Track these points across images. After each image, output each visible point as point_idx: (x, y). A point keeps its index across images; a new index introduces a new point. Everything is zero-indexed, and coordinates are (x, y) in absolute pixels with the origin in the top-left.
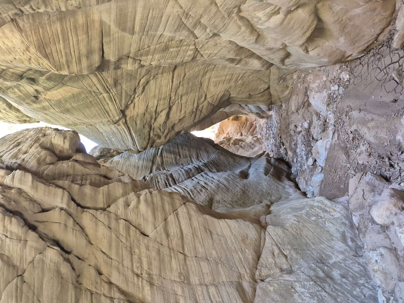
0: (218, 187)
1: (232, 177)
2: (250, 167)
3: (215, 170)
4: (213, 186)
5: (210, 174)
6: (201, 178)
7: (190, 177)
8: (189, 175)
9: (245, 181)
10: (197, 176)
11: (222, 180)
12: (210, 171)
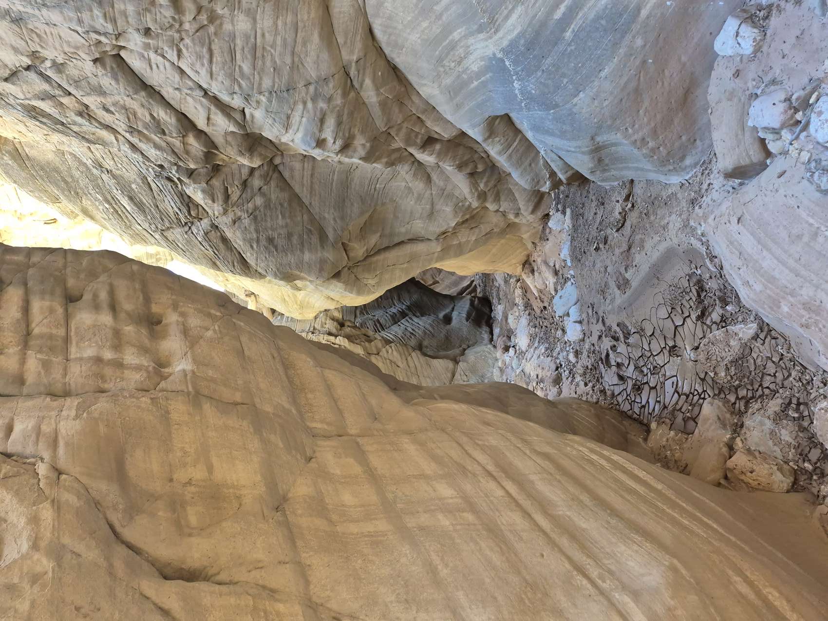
0: (425, 333)
1: (436, 322)
2: (453, 309)
3: (419, 314)
4: (420, 333)
5: (416, 319)
6: (408, 324)
7: (396, 323)
8: (395, 320)
9: (448, 327)
10: (402, 321)
11: (427, 326)
12: (414, 315)
